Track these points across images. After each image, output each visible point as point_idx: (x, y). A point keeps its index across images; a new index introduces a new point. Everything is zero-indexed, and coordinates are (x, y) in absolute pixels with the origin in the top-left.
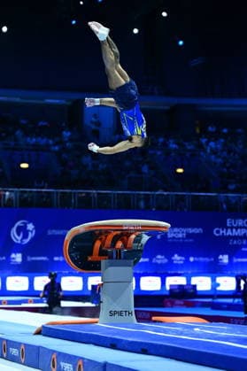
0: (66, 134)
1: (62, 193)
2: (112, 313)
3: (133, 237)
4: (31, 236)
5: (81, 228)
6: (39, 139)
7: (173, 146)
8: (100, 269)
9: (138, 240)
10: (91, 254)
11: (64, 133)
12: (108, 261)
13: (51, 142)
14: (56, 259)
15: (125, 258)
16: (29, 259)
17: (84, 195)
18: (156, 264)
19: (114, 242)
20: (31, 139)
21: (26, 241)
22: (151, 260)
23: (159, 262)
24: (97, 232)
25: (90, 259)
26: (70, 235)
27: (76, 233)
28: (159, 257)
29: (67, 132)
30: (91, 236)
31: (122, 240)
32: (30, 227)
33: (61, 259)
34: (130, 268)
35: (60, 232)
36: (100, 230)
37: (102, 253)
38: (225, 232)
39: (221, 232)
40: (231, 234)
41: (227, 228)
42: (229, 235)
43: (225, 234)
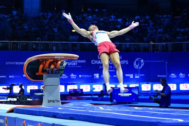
3: (60, 62)
5: (33, 58)
9: (62, 64)
10: (38, 72)
12: (47, 75)
14: (10, 77)
19: (50, 65)
23: (64, 78)
24: (41, 60)
25: (37, 74)
28: (64, 75)
30: (38, 62)
31: (54, 64)
36: (43, 59)
37: (44, 71)
38: (97, 62)
39: (95, 62)
40: (100, 63)
41: (98, 60)
42: (99, 64)
43: (97, 63)
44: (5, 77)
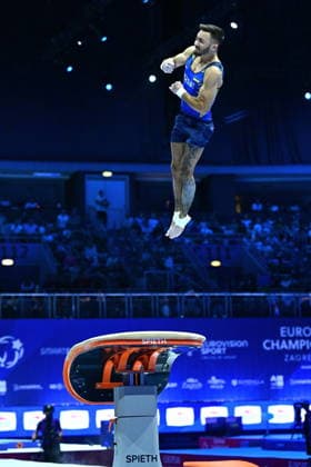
0: (63, 219)
1: (59, 297)
2: (130, 459)
3: (156, 354)
4: (17, 356)
5: (86, 345)
6: (26, 226)
7: (206, 231)
8: (111, 399)
9: (163, 358)
10: (100, 380)
11: (60, 217)
12: (123, 388)
13: (42, 229)
14: (52, 387)
15: (146, 384)
16: (17, 388)
17: (88, 299)
18: (187, 390)
19: (131, 362)
20: (17, 225)
21: (12, 364)
22: (180, 385)
23: (191, 387)
24: (108, 350)
25: (98, 386)
26: (71, 354)
27: (80, 352)
28: (191, 380)
29: (63, 215)
30: (100, 355)
31: (141, 360)
32: (17, 344)
33: (60, 386)
34: (153, 397)
35: (58, 351)
36: (112, 346)
37: (115, 378)
38: (277, 344)
39: (273, 344)
40: (286, 347)
41: (281, 339)
42: (284, 349)
43: (278, 348)
44: (38, 387)
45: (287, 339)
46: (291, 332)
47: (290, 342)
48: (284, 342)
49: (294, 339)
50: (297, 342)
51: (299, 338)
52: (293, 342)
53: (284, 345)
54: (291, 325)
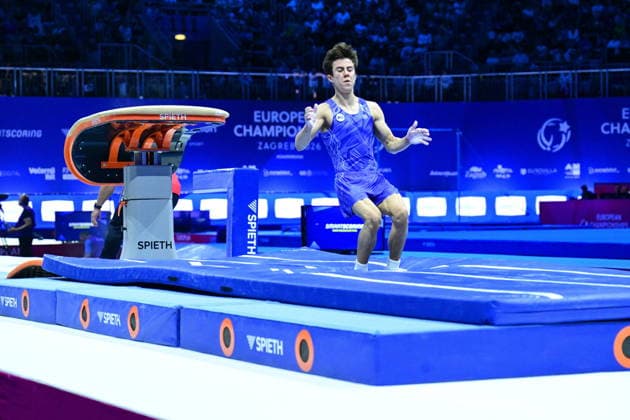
38: (250, 130)
39: (245, 131)
40: (260, 133)
41: (254, 125)
42: (257, 136)
43: (251, 134)
45: (261, 125)
46: (266, 118)
47: (265, 128)
48: (257, 128)
49: (269, 125)
50: (272, 128)
51: (275, 124)
52: (269, 128)
53: (258, 132)
54: (267, 108)
